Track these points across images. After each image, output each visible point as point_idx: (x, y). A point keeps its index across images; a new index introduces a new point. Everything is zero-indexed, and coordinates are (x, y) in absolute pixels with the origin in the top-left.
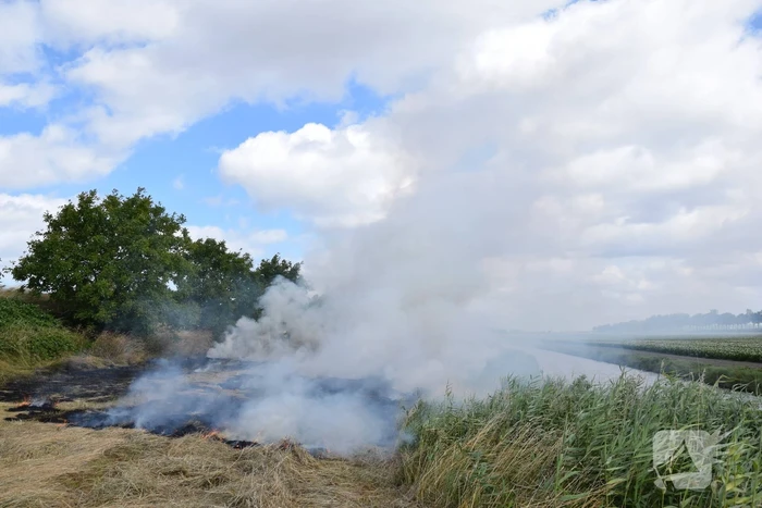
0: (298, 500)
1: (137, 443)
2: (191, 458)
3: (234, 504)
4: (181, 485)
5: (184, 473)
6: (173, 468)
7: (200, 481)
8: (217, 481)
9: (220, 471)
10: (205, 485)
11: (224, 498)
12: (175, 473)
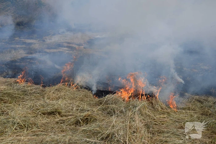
0: (154, 138)
1: (18, 90)
2: (64, 101)
3: (102, 139)
4: (57, 123)
5: (59, 113)
6: (49, 109)
7: (72, 120)
8: (87, 120)
9: (89, 113)
10: (77, 123)
11: (95, 134)
12: (52, 113)
